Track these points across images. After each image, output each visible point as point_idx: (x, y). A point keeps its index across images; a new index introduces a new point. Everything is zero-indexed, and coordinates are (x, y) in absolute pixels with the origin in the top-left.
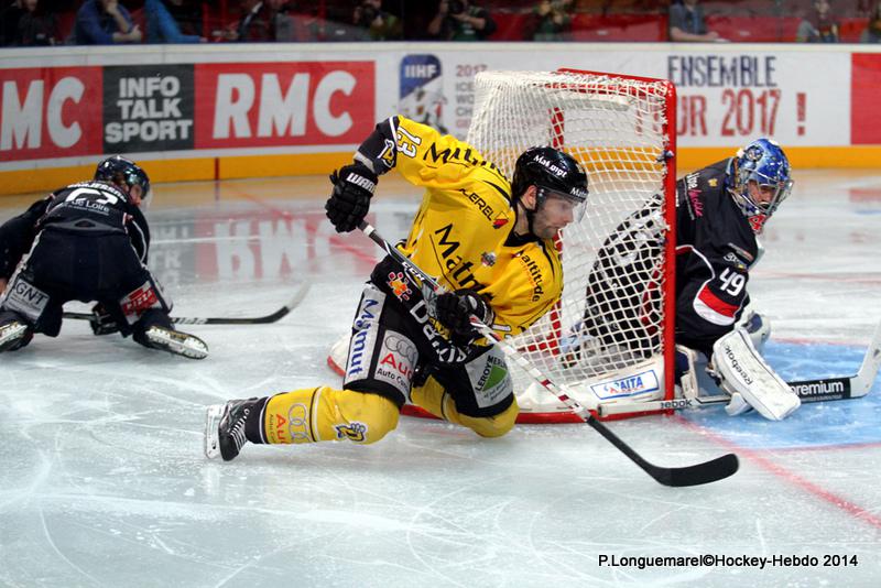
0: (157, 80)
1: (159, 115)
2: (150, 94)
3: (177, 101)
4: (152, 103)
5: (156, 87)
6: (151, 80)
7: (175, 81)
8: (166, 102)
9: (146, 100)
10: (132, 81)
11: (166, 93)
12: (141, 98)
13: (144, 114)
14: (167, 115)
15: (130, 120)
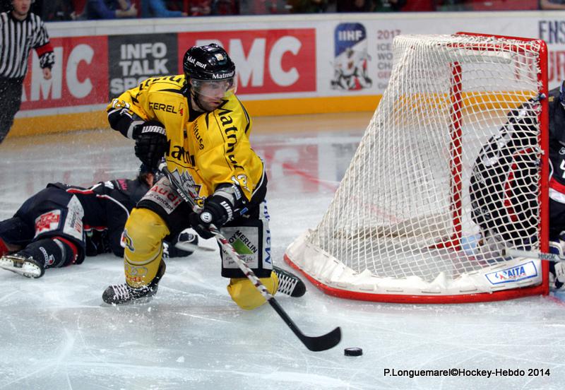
0: (149, 45)
1: (151, 72)
2: (144, 56)
3: (164, 61)
4: (146, 63)
5: (149, 51)
6: (145, 46)
7: (163, 46)
8: (156, 62)
9: (141, 61)
10: (130, 47)
11: (157, 55)
12: (136, 60)
13: (140, 72)
14: (157, 72)
15: (129, 76)
